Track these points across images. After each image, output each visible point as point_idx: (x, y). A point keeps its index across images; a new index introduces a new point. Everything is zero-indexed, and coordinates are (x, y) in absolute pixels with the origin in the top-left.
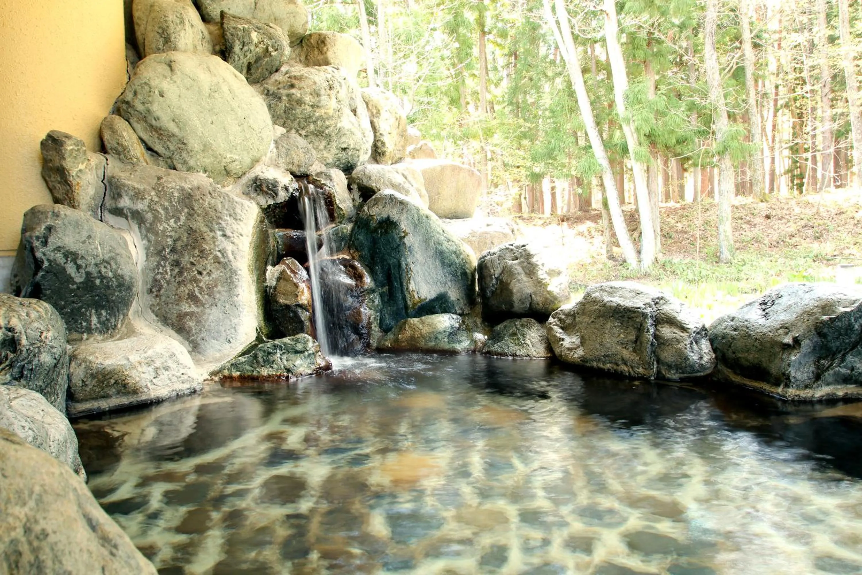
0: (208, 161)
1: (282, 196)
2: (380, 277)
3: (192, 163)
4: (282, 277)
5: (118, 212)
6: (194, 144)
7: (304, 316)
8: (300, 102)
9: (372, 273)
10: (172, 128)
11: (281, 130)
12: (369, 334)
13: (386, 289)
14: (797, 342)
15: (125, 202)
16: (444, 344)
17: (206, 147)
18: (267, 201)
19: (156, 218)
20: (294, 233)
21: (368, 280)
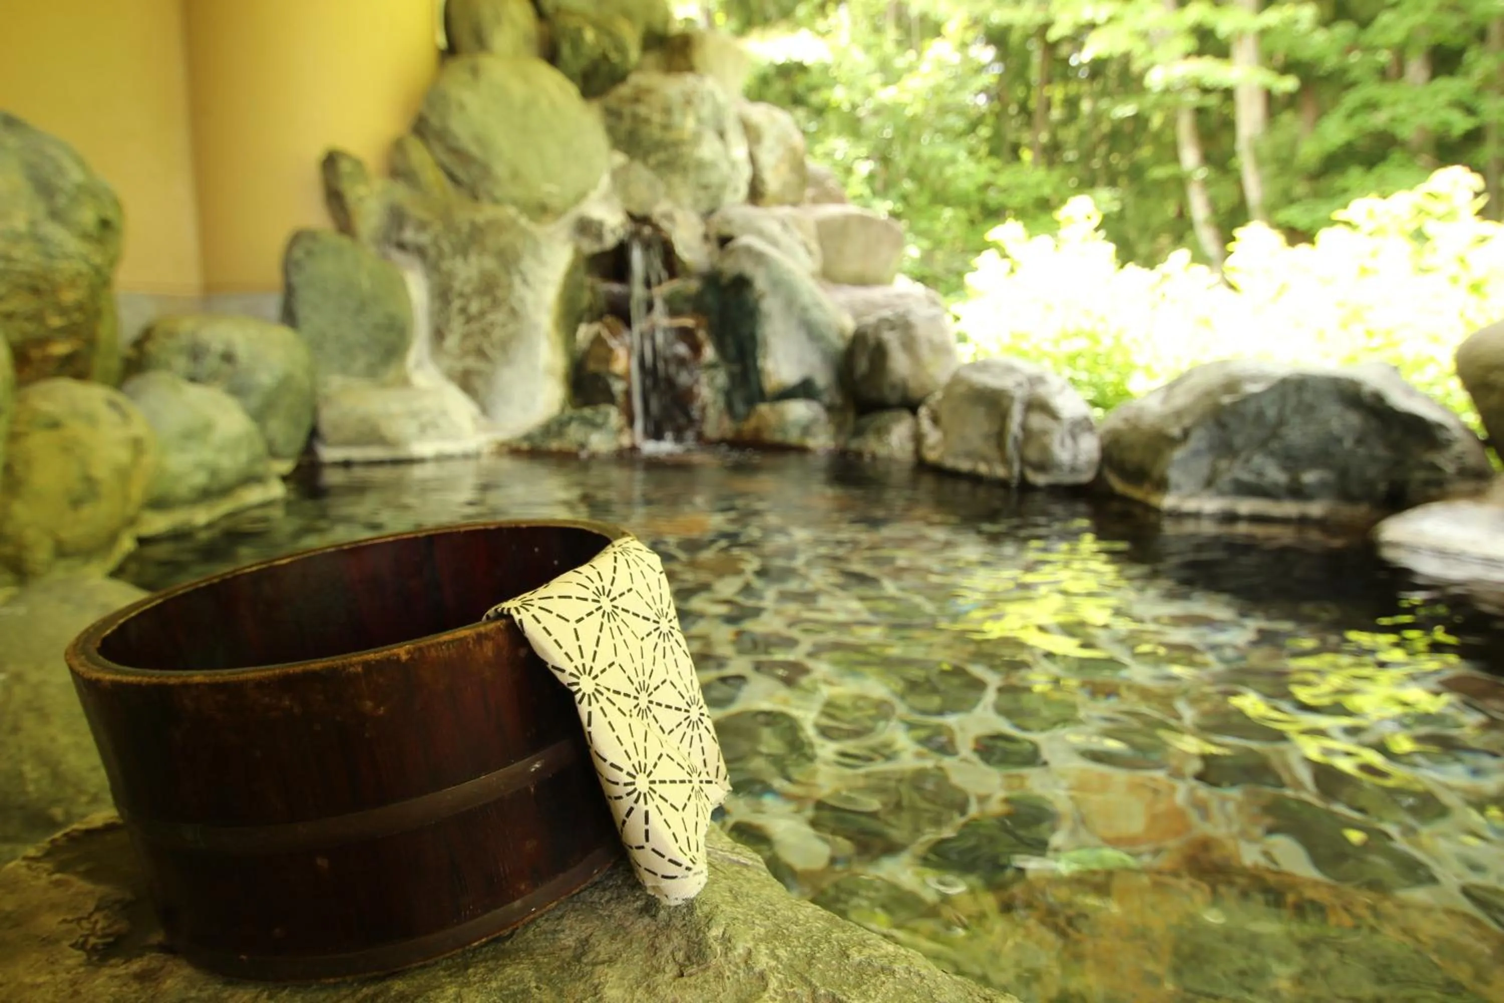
0: (516, 191)
1: (610, 241)
2: (732, 351)
3: (498, 193)
4: (598, 340)
5: (402, 246)
6: (500, 170)
7: (618, 387)
8: (647, 121)
9: (720, 347)
10: (474, 149)
11: (619, 158)
12: (703, 419)
13: (736, 368)
14: (1186, 434)
15: (409, 235)
16: (793, 437)
17: (515, 175)
18: (590, 247)
19: (441, 255)
20: (616, 288)
21: (709, 353)
